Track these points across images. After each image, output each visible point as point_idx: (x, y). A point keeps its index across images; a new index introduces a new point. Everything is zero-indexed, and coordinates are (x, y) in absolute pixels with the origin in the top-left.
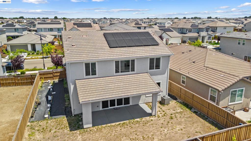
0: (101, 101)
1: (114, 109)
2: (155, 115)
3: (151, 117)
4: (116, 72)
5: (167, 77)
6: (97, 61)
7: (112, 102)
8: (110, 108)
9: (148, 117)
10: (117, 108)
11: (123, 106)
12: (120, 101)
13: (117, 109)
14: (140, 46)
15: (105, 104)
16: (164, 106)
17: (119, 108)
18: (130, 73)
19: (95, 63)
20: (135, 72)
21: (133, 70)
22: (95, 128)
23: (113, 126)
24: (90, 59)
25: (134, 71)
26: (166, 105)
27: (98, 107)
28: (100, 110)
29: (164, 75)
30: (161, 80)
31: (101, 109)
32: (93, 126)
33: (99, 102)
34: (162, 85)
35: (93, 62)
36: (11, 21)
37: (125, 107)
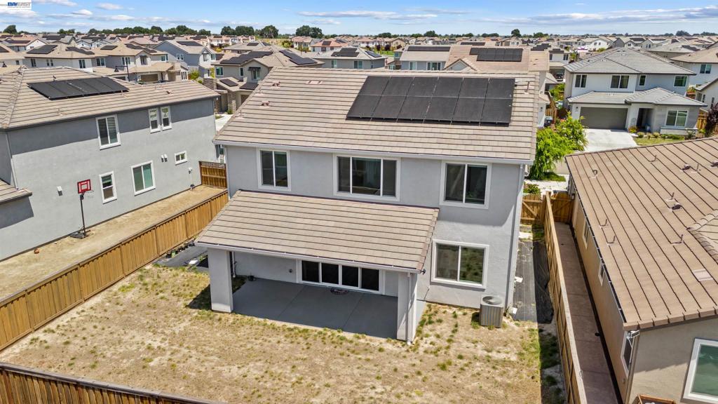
0: (299, 260)
1: (332, 290)
2: (406, 341)
3: (390, 343)
4: (340, 189)
5: (510, 238)
6: (290, 149)
7: (330, 272)
8: (321, 284)
9: (383, 340)
10: (341, 290)
11: (358, 289)
12: (350, 274)
13: (339, 291)
14: (437, 121)
15: (310, 269)
16: (474, 327)
17: (347, 292)
18: (381, 198)
19: (286, 155)
20: (396, 199)
21: (390, 191)
22: (232, 318)
23: (273, 328)
24: (276, 143)
25: (393, 194)
26: (484, 326)
27: (291, 271)
28: (297, 282)
29: (497, 229)
30: (486, 243)
31: (299, 279)
32: (234, 311)
33: (294, 261)
34: (490, 257)
35: (280, 150)
36: (397, 43)
37: (365, 294)
